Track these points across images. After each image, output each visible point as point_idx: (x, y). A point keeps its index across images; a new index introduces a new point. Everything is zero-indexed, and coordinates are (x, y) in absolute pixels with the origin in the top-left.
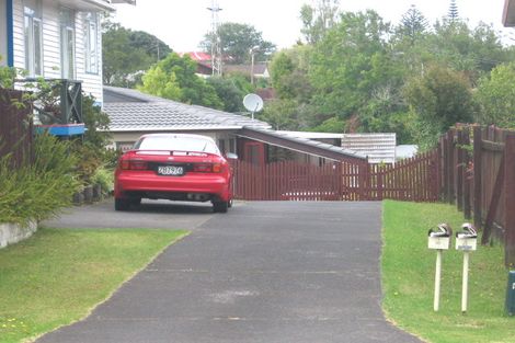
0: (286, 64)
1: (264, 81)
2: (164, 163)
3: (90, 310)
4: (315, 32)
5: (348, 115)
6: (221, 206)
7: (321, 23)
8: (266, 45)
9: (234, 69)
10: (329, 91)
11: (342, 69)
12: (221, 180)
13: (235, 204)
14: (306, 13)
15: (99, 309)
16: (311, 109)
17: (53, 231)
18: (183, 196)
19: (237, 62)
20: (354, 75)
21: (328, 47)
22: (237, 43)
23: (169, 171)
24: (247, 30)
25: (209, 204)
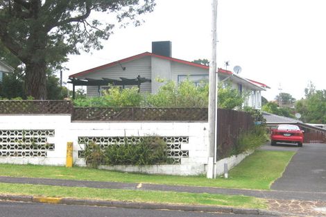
0: (300, 104)
1: (293, 109)
2: (286, 133)
3: (281, 174)
4: (309, 96)
5: (318, 119)
6: (300, 145)
7: (310, 93)
8: (293, 99)
9: (285, 105)
10: (313, 112)
11: (317, 106)
12: (301, 138)
13: (303, 144)
14: (306, 90)
15: (284, 173)
16: (307, 117)
17: (258, 151)
18: (290, 142)
19: (285, 104)
20: (320, 108)
21: (312, 100)
22: (285, 98)
23: (287, 135)
24: (288, 95)
25: (297, 144)
